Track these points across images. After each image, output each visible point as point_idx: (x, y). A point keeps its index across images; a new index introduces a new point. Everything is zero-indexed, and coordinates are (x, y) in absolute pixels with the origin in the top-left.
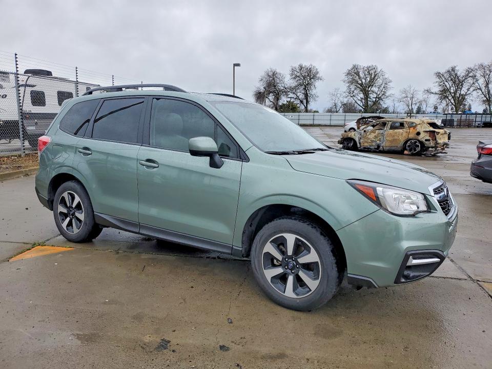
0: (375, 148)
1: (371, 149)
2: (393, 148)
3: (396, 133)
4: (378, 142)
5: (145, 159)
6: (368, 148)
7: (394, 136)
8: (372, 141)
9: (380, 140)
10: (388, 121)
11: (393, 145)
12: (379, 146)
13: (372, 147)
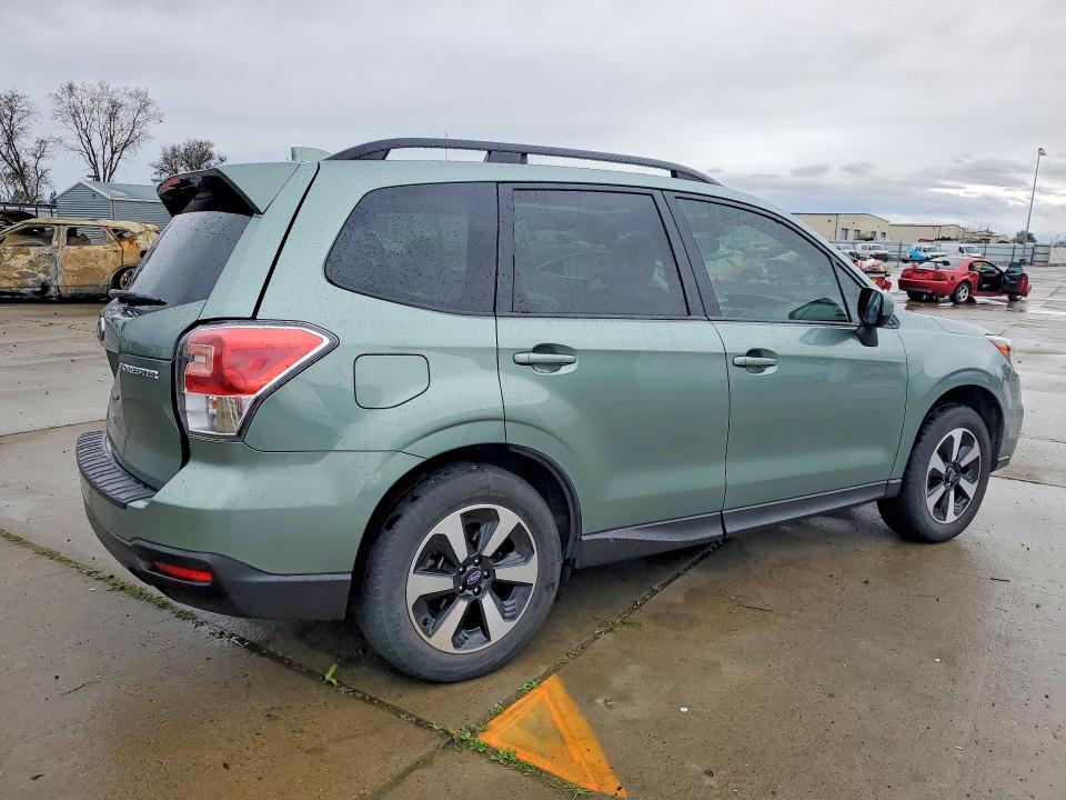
0: (35, 293)
1: (22, 294)
2: (86, 290)
3: (88, 253)
4: (42, 276)
5: (745, 351)
6: (13, 294)
7: (84, 261)
8: (23, 275)
9: (46, 272)
10: (58, 225)
11: (86, 282)
12: (45, 287)
13: (24, 291)
